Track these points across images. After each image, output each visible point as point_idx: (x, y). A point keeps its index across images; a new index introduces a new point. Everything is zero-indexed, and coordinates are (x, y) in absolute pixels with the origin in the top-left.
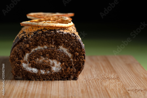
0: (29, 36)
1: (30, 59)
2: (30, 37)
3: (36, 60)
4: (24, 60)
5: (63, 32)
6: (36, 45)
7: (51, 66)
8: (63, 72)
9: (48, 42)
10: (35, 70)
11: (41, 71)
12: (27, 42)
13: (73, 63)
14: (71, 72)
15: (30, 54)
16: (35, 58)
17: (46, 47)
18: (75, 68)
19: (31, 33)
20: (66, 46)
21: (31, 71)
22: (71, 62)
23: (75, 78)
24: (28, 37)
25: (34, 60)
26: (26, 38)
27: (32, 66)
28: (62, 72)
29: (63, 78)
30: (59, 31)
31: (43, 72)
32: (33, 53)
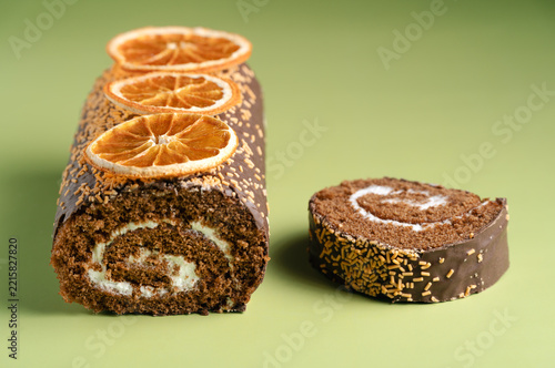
0: (103, 199)
1: (109, 258)
2: (106, 202)
3: (125, 259)
4: (93, 261)
5: (200, 187)
6: (124, 220)
7: (169, 275)
8: (205, 290)
9: (160, 213)
10: (124, 288)
11: (142, 289)
12: (99, 216)
13: (231, 266)
14: (227, 291)
15: (108, 244)
16: (124, 255)
17: (152, 225)
18: (239, 278)
19: (108, 189)
20: (211, 221)
21: (115, 290)
22: (227, 262)
23: (239, 308)
24: (101, 201)
25: (120, 260)
26: (96, 203)
27: (116, 278)
28: (201, 291)
29: (204, 305)
30: (189, 182)
31: (147, 292)
32: (117, 240)
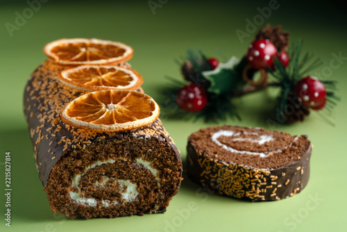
0: (82, 146)
1: (83, 183)
2: (84, 148)
3: (94, 184)
4: (73, 186)
5: (144, 136)
6: (94, 160)
7: (120, 192)
8: (143, 201)
9: (117, 153)
10: (92, 202)
11: (103, 202)
12: (78, 157)
13: (159, 184)
14: (156, 200)
15: (83, 174)
16: (92, 181)
17: (112, 161)
18: (164, 192)
19: (85, 140)
20: (149, 157)
21: (86, 203)
22: (156, 182)
23: (162, 210)
24: (81, 148)
25: (90, 185)
26: (77, 149)
27: (87, 196)
28: (140, 201)
29: (141, 210)
30: (137, 133)
31: (106, 204)
32: (89, 172)
